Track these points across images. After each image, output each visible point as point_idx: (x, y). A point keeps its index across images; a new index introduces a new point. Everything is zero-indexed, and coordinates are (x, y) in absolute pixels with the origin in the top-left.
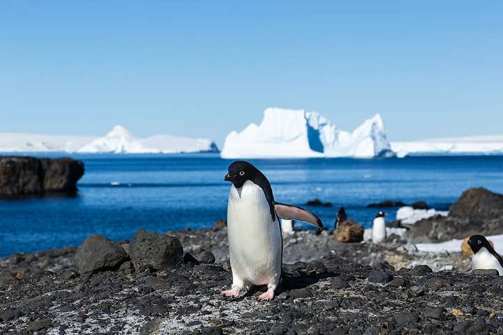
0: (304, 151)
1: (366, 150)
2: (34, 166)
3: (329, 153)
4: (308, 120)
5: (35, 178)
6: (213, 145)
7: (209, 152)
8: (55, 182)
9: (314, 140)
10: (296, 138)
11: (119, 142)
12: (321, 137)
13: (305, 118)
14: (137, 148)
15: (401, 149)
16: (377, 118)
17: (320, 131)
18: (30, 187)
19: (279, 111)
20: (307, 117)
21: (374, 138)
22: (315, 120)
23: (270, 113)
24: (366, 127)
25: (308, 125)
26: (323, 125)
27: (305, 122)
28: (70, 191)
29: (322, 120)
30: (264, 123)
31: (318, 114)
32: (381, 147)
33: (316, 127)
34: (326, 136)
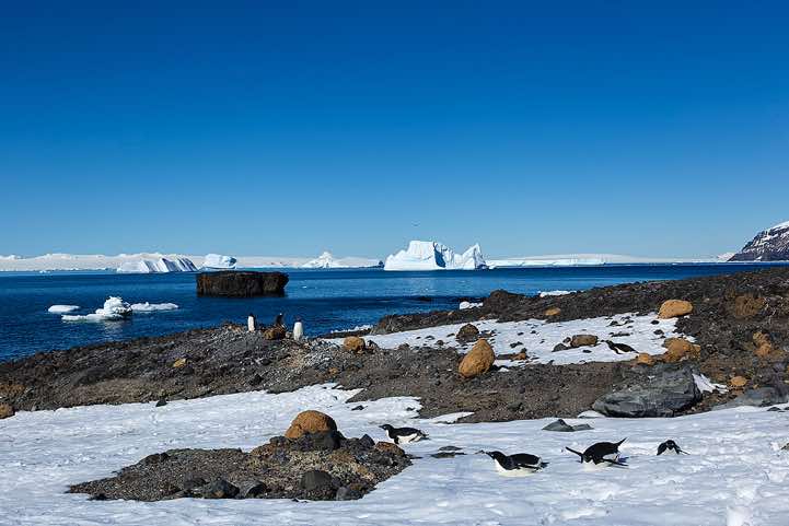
0: (432, 265)
1: (470, 265)
2: (257, 277)
3: (448, 267)
5: (257, 285)
6: (381, 263)
7: (378, 267)
8: (270, 287)
9: (439, 259)
10: (428, 258)
11: (326, 261)
12: (443, 257)
13: (434, 246)
14: (335, 265)
15: (491, 264)
16: (477, 246)
17: (443, 254)
18: (254, 290)
19: (418, 243)
21: (475, 258)
22: (440, 247)
23: (412, 243)
24: (470, 252)
25: (435, 250)
26: (445, 250)
27: (434, 248)
28: (280, 292)
29: (444, 247)
30: (410, 249)
31: (442, 244)
32: (479, 263)
33: (440, 252)
34: (447, 256)
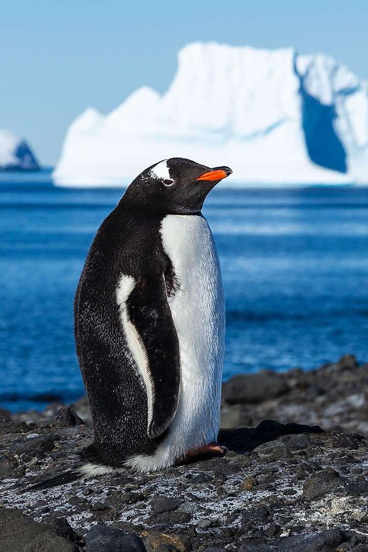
4: (302, 79)
6: (23, 151)
7: (10, 169)
10: (270, 129)
12: (340, 125)
13: (296, 70)
17: (339, 110)
20: (302, 68)
22: (324, 76)
23: (194, 57)
25: (302, 91)
26: (348, 92)
27: (294, 83)
29: (345, 79)
31: (331, 62)
33: (326, 98)
